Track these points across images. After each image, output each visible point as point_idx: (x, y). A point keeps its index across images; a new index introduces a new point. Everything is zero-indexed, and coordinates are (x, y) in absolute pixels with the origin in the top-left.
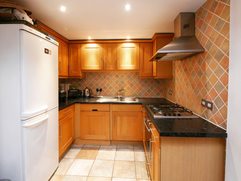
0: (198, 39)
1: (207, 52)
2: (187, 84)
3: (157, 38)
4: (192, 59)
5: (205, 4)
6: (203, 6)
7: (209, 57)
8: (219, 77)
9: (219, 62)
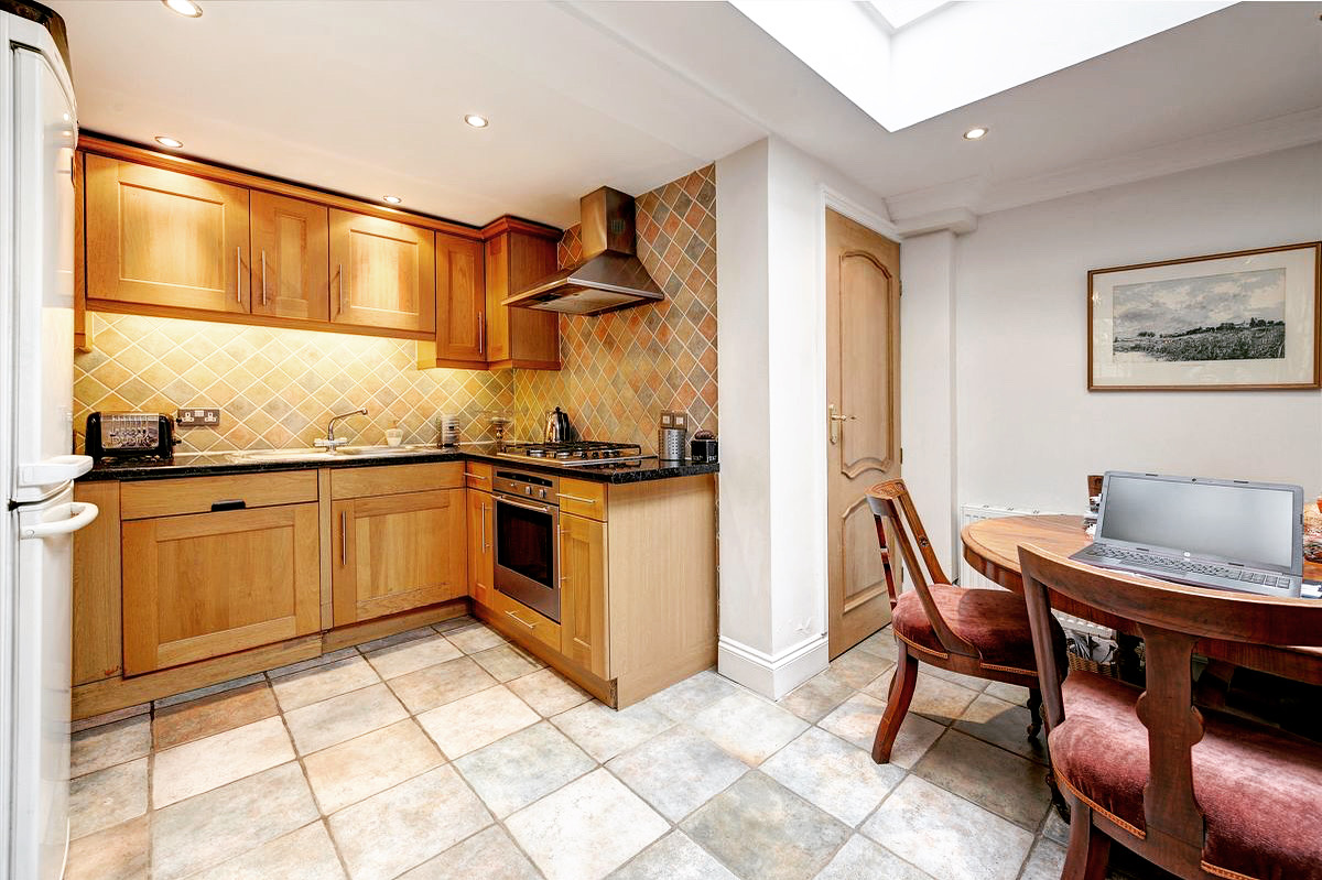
0: (647, 267)
1: (669, 302)
2: (614, 383)
3: (510, 231)
4: (629, 313)
5: (663, 187)
6: (659, 190)
7: (674, 314)
8: (697, 356)
9: (697, 324)
